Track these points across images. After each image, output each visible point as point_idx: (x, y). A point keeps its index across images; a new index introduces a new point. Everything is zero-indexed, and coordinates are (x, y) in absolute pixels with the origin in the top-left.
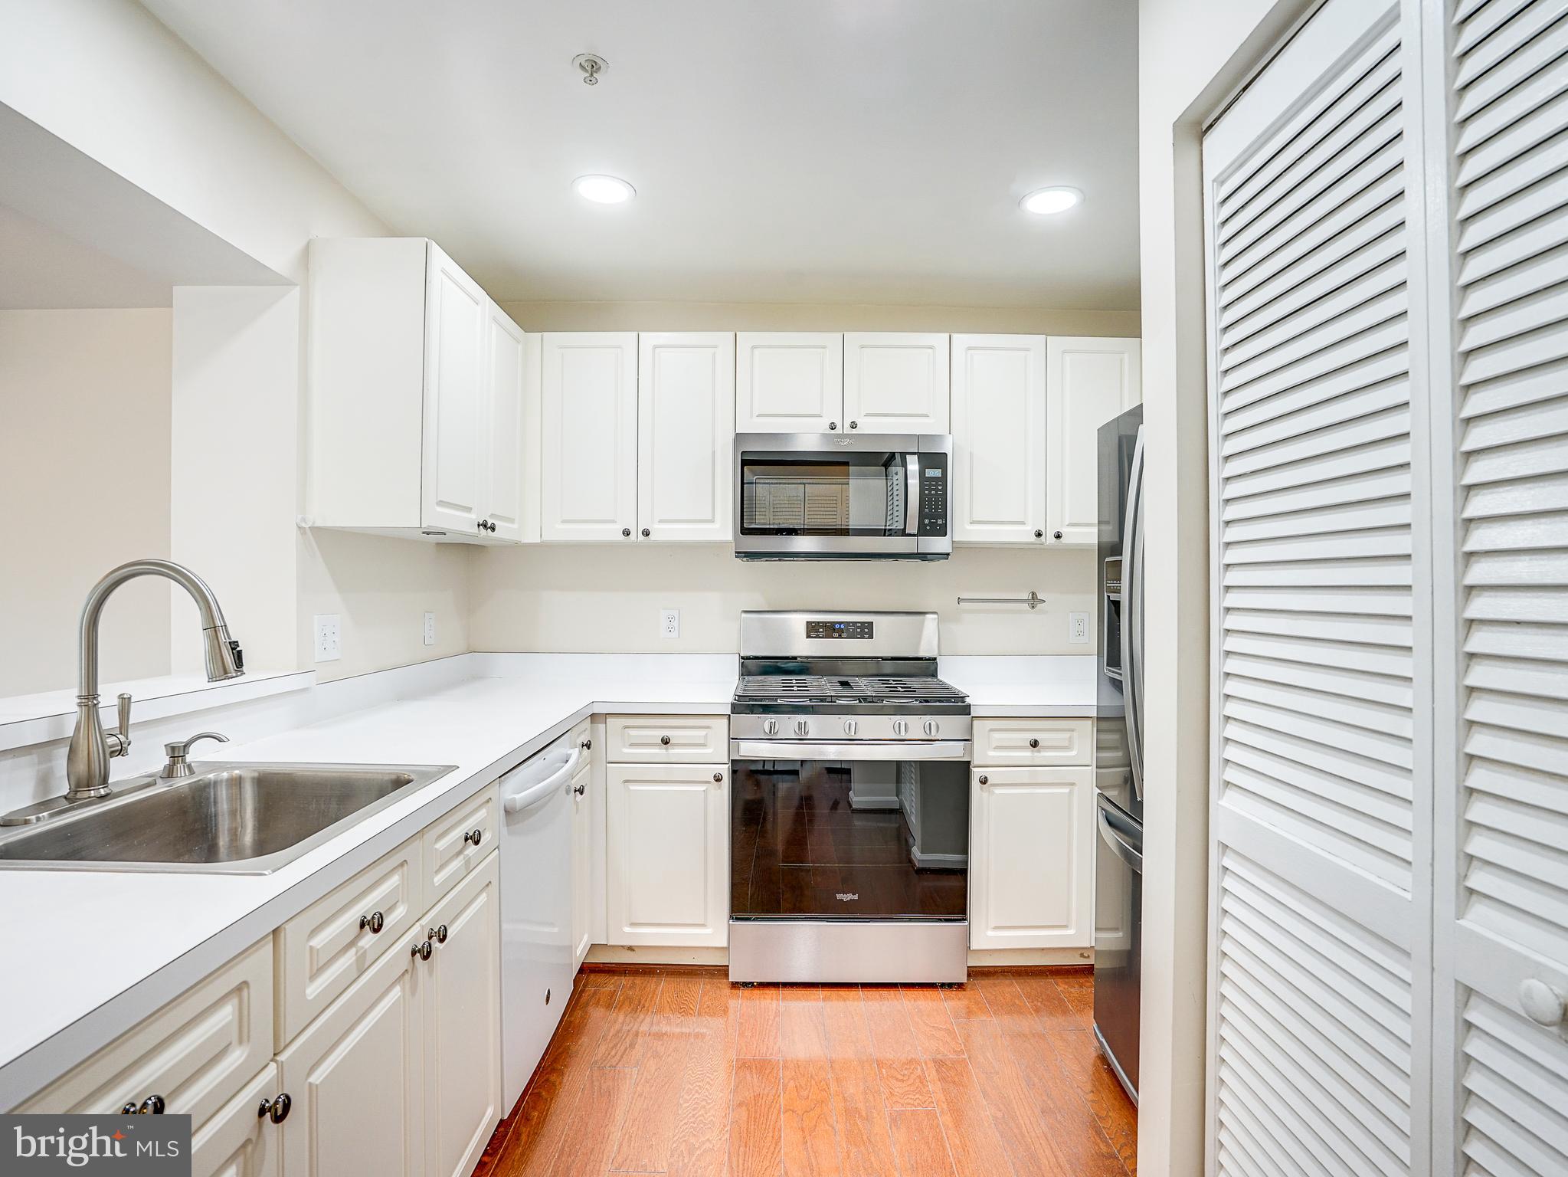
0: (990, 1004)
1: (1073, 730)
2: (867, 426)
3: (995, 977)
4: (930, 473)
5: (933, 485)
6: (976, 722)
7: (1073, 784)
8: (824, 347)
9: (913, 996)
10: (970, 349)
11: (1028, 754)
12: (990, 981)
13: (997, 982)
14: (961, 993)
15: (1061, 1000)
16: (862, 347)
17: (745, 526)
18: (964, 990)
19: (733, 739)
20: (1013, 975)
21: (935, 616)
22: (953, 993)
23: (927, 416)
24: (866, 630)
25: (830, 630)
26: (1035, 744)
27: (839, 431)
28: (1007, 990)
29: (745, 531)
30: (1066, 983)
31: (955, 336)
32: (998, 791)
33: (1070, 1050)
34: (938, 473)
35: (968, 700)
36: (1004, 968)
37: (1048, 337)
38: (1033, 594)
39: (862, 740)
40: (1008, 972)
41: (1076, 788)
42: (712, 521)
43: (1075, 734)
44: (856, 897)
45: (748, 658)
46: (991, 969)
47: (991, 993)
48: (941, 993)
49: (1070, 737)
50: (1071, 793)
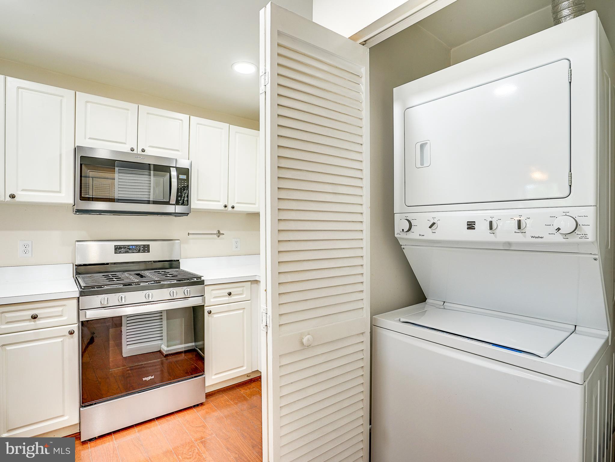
0: (217, 408)
1: (243, 287)
2: (150, 152)
3: (215, 395)
4: (181, 177)
5: (183, 182)
6: (206, 287)
7: (244, 309)
8: (128, 110)
9: (183, 415)
10: (198, 124)
11: (227, 299)
12: (214, 398)
13: (216, 397)
14: (204, 407)
15: (244, 397)
16: (148, 114)
17: (82, 195)
18: (204, 405)
19: (81, 310)
20: (222, 392)
21: (179, 241)
22: (200, 408)
23: (178, 151)
24: (146, 249)
25: (128, 249)
26: (230, 294)
27: (135, 152)
28: (222, 399)
29: (82, 199)
30: (244, 389)
31: (192, 117)
32: (215, 316)
33: (254, 417)
34: (184, 177)
35: (202, 278)
36: (218, 390)
37: (230, 125)
38: (219, 231)
39: (154, 301)
40: (220, 391)
41: (245, 310)
42: (60, 192)
43: (244, 288)
44: (153, 377)
45: (80, 265)
46: (213, 392)
47: (215, 403)
48: (195, 410)
49: (243, 289)
50: (243, 312)
